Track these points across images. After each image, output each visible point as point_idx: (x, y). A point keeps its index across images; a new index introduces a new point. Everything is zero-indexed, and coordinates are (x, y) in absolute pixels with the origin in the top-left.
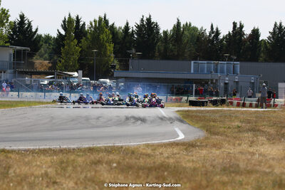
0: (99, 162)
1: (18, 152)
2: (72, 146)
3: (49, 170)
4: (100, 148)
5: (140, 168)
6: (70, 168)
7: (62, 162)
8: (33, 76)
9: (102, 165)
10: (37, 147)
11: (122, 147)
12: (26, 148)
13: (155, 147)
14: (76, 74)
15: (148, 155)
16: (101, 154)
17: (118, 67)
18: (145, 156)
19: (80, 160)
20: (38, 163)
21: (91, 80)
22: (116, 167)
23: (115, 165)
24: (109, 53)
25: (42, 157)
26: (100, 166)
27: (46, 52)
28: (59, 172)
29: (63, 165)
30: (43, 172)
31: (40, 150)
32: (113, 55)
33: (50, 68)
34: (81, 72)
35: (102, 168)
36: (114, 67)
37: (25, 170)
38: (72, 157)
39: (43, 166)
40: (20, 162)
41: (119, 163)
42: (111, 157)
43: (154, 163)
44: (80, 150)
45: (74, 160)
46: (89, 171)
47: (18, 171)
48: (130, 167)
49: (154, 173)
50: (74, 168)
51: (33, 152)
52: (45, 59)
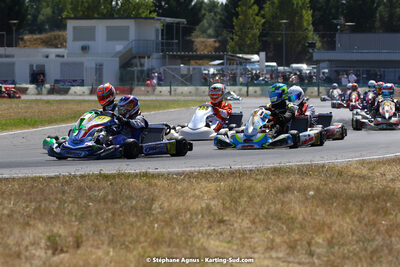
0: (288, 189)
1: (167, 176)
2: (249, 167)
3: (213, 203)
4: (291, 168)
5: (350, 198)
6: (244, 200)
7: (232, 191)
8: (192, 62)
9: (293, 193)
10: (197, 169)
11: (323, 166)
12: (180, 170)
13: (373, 165)
14: (255, 57)
15: (363, 178)
16: (292, 178)
17: (318, 44)
18: (357, 179)
19: (260, 187)
20: (197, 192)
21: (279, 65)
22: (313, 196)
23: (312, 193)
24: (305, 24)
25: (204, 183)
26: (290, 195)
27: (210, 25)
28: (227, 205)
29: (234, 195)
30: (204, 205)
31: (200, 173)
32: (311, 27)
33: (216, 49)
34: (263, 54)
35: (293, 198)
36: (312, 45)
37: (177, 203)
38: (248, 183)
39: (205, 196)
40: (169, 191)
41: (318, 190)
42: (307, 181)
43: (371, 188)
44: (259, 171)
45: (250, 188)
46: (273, 203)
47: (166, 204)
48: (334, 196)
49: (371, 203)
50: (251, 198)
51: (189, 175)
52: (210, 36)
